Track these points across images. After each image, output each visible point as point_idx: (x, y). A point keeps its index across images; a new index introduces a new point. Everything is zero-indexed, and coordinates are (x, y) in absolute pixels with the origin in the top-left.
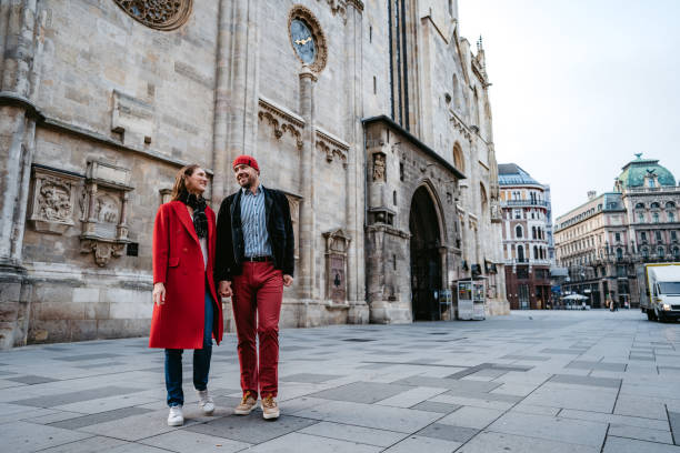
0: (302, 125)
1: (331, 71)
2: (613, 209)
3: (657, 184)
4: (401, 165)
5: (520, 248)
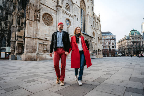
1: (72, 26)
2: (128, 39)
3: (136, 34)
5: (110, 46)
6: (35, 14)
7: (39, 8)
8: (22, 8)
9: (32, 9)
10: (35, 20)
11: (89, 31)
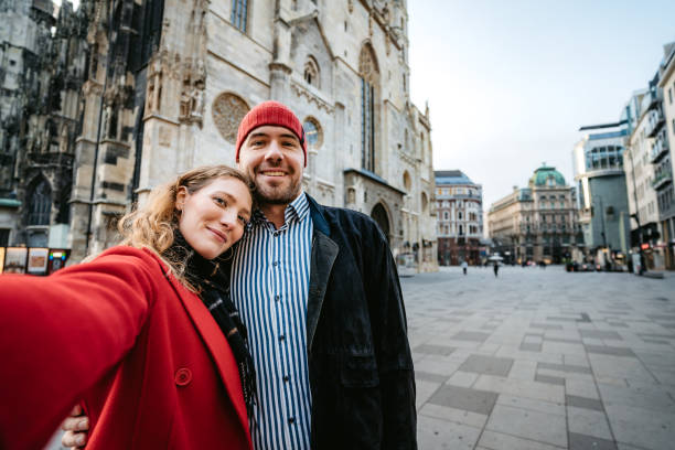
0: (309, 179)
1: (326, 146)
2: (526, 199)
3: (554, 183)
4: (366, 194)
5: (461, 227)
6: (183, 94)
7: (200, 72)
8: (127, 69)
9: (171, 75)
10: (181, 120)
11: (390, 168)
